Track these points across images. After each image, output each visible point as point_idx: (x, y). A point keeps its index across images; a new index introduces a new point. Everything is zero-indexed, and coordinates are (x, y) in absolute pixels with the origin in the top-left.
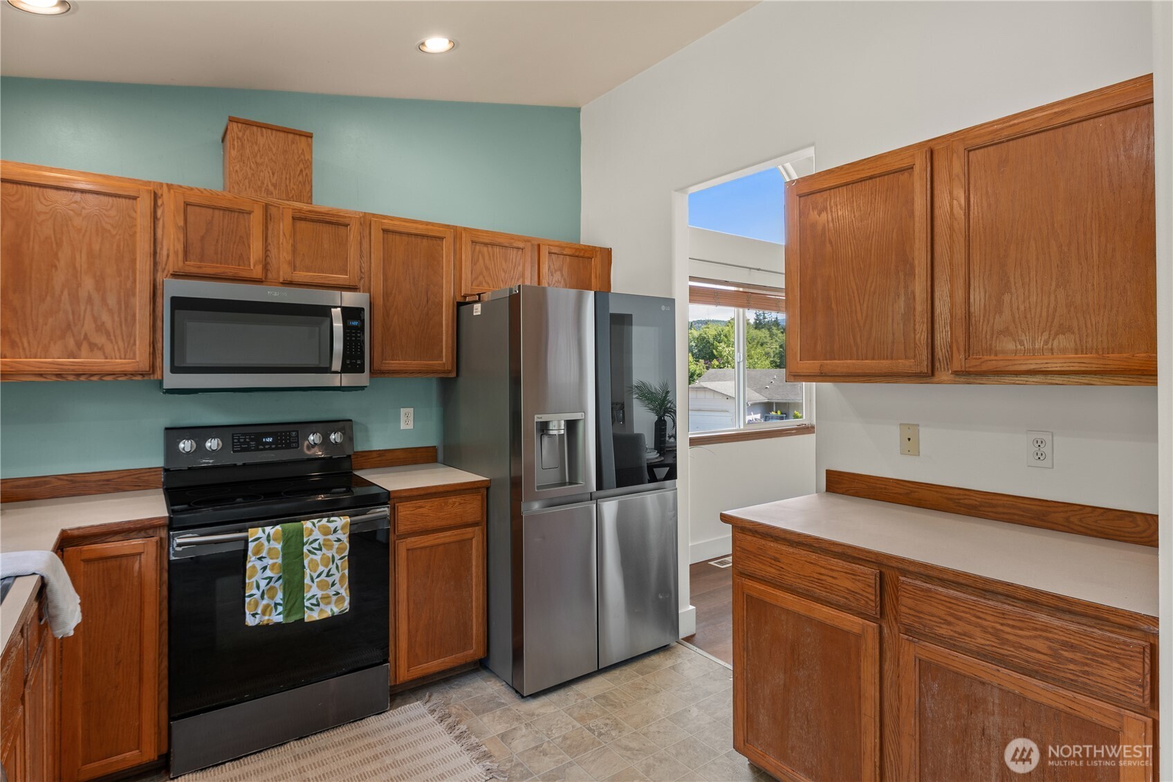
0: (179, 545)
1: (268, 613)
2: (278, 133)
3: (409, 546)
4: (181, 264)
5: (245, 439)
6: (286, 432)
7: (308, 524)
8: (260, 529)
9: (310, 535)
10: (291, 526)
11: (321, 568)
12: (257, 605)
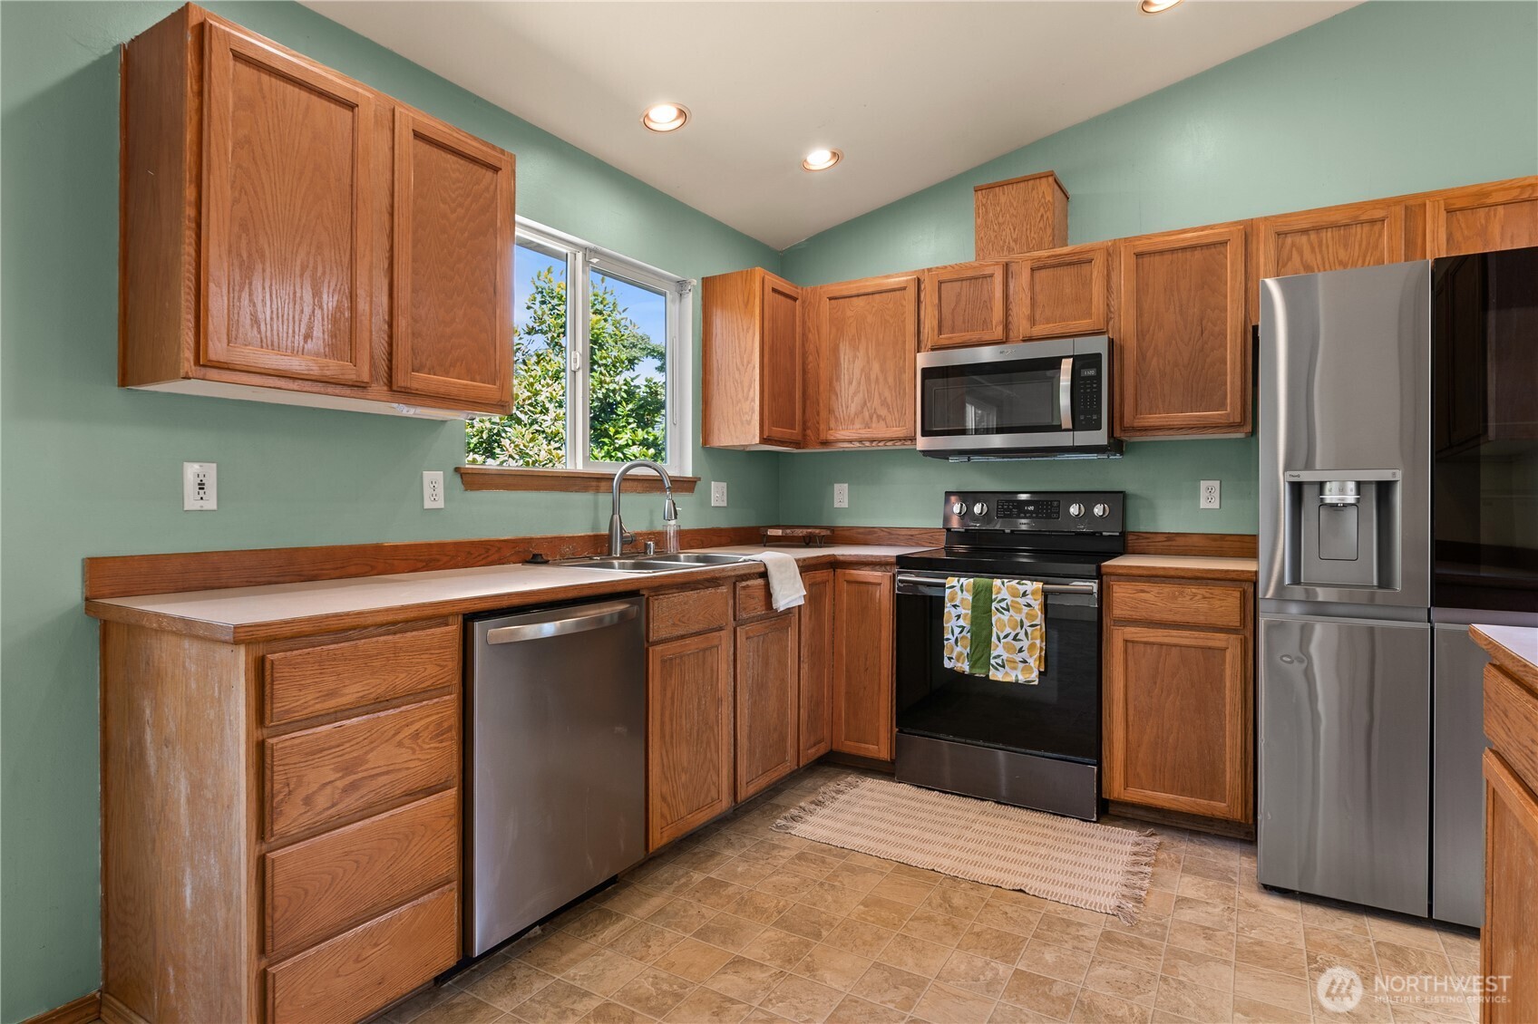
0: (901, 581)
1: (961, 661)
2: (1019, 185)
3: (1129, 637)
4: (936, 337)
5: (1008, 506)
6: (1047, 502)
7: (997, 582)
8: (957, 579)
9: (998, 593)
10: (983, 581)
11: (1008, 630)
12: (952, 651)
